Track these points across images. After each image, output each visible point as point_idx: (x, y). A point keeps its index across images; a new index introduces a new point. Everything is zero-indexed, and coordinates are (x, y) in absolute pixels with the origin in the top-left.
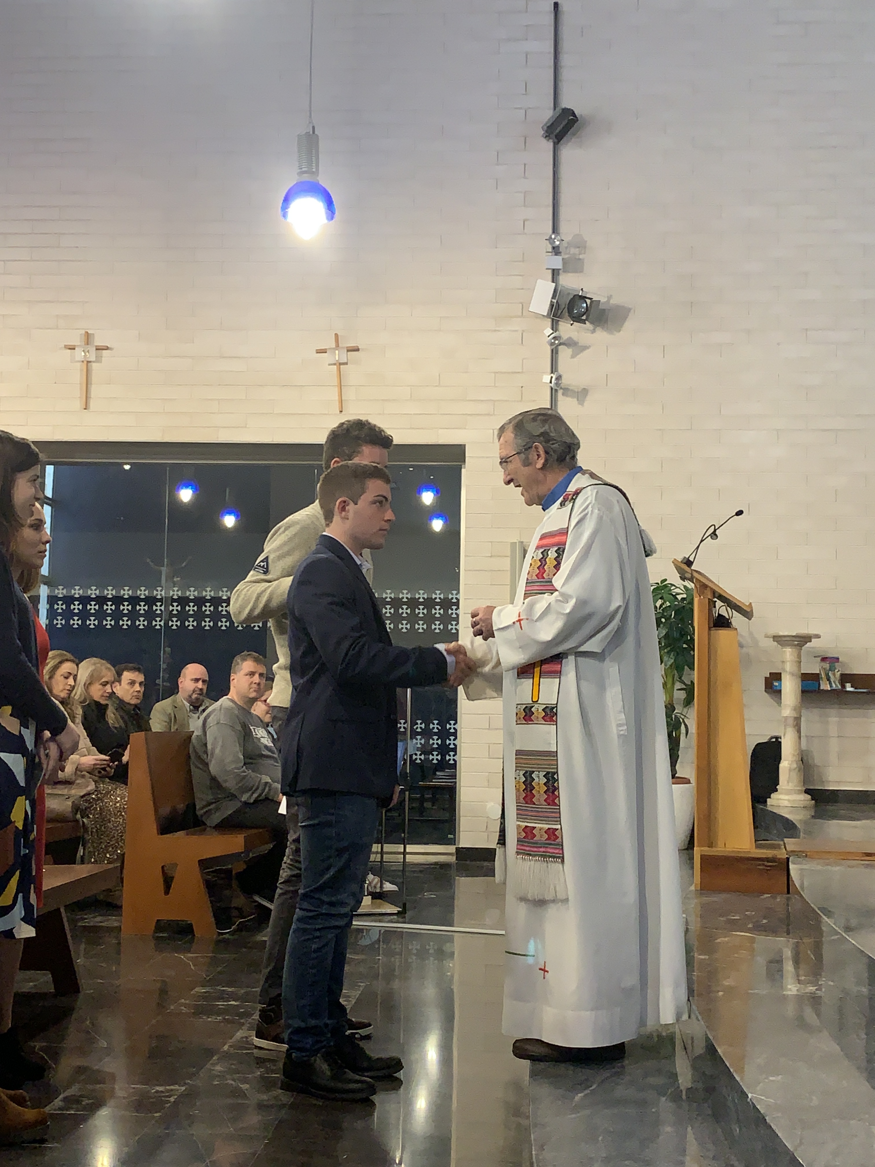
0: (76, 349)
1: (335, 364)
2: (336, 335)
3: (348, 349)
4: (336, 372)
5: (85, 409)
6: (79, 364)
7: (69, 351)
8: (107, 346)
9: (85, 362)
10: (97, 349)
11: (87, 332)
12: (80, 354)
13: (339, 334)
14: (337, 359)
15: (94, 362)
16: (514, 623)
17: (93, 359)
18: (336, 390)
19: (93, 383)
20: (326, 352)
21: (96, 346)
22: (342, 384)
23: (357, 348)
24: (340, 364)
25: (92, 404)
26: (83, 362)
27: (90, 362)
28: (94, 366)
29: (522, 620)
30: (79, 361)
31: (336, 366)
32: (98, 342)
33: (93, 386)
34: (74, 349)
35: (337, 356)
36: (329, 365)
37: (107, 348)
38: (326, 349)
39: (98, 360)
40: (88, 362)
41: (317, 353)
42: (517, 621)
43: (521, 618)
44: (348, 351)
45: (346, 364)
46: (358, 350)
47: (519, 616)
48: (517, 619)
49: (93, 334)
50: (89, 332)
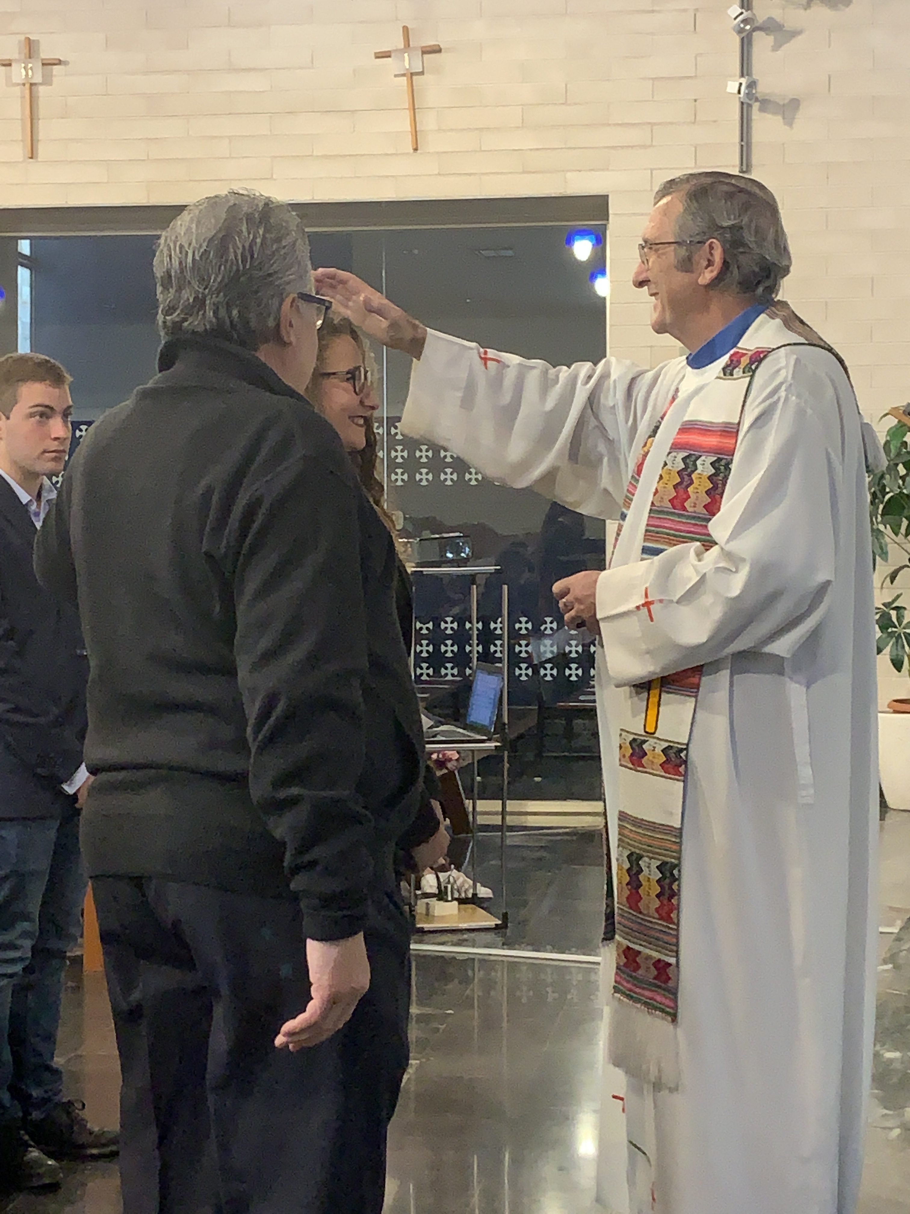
0: (13, 64)
1: (403, 75)
2: (406, 29)
3: (424, 49)
4: (406, 88)
5: (31, 158)
6: (18, 89)
7: (4, 68)
8: (60, 60)
9: (27, 86)
10: (43, 64)
11: (29, 38)
12: (19, 73)
13: (409, 27)
14: (408, 67)
15: (41, 84)
16: (638, 608)
17: (38, 79)
18: (407, 115)
19: (41, 117)
20: (390, 56)
21: (42, 60)
22: (416, 107)
23: (437, 48)
24: (412, 74)
25: (42, 150)
26: (24, 85)
27: (35, 84)
28: (42, 90)
29: (651, 603)
30: (18, 84)
31: (405, 78)
32: (46, 53)
33: (40, 122)
34: (10, 65)
35: (407, 62)
36: (396, 76)
37: (59, 62)
38: (390, 52)
39: (47, 81)
40: (31, 85)
41: (377, 57)
42: (643, 605)
43: (650, 599)
44: (424, 53)
45: (422, 73)
46: (439, 51)
47: (646, 596)
48: (643, 602)
49: (38, 41)
50: (31, 38)
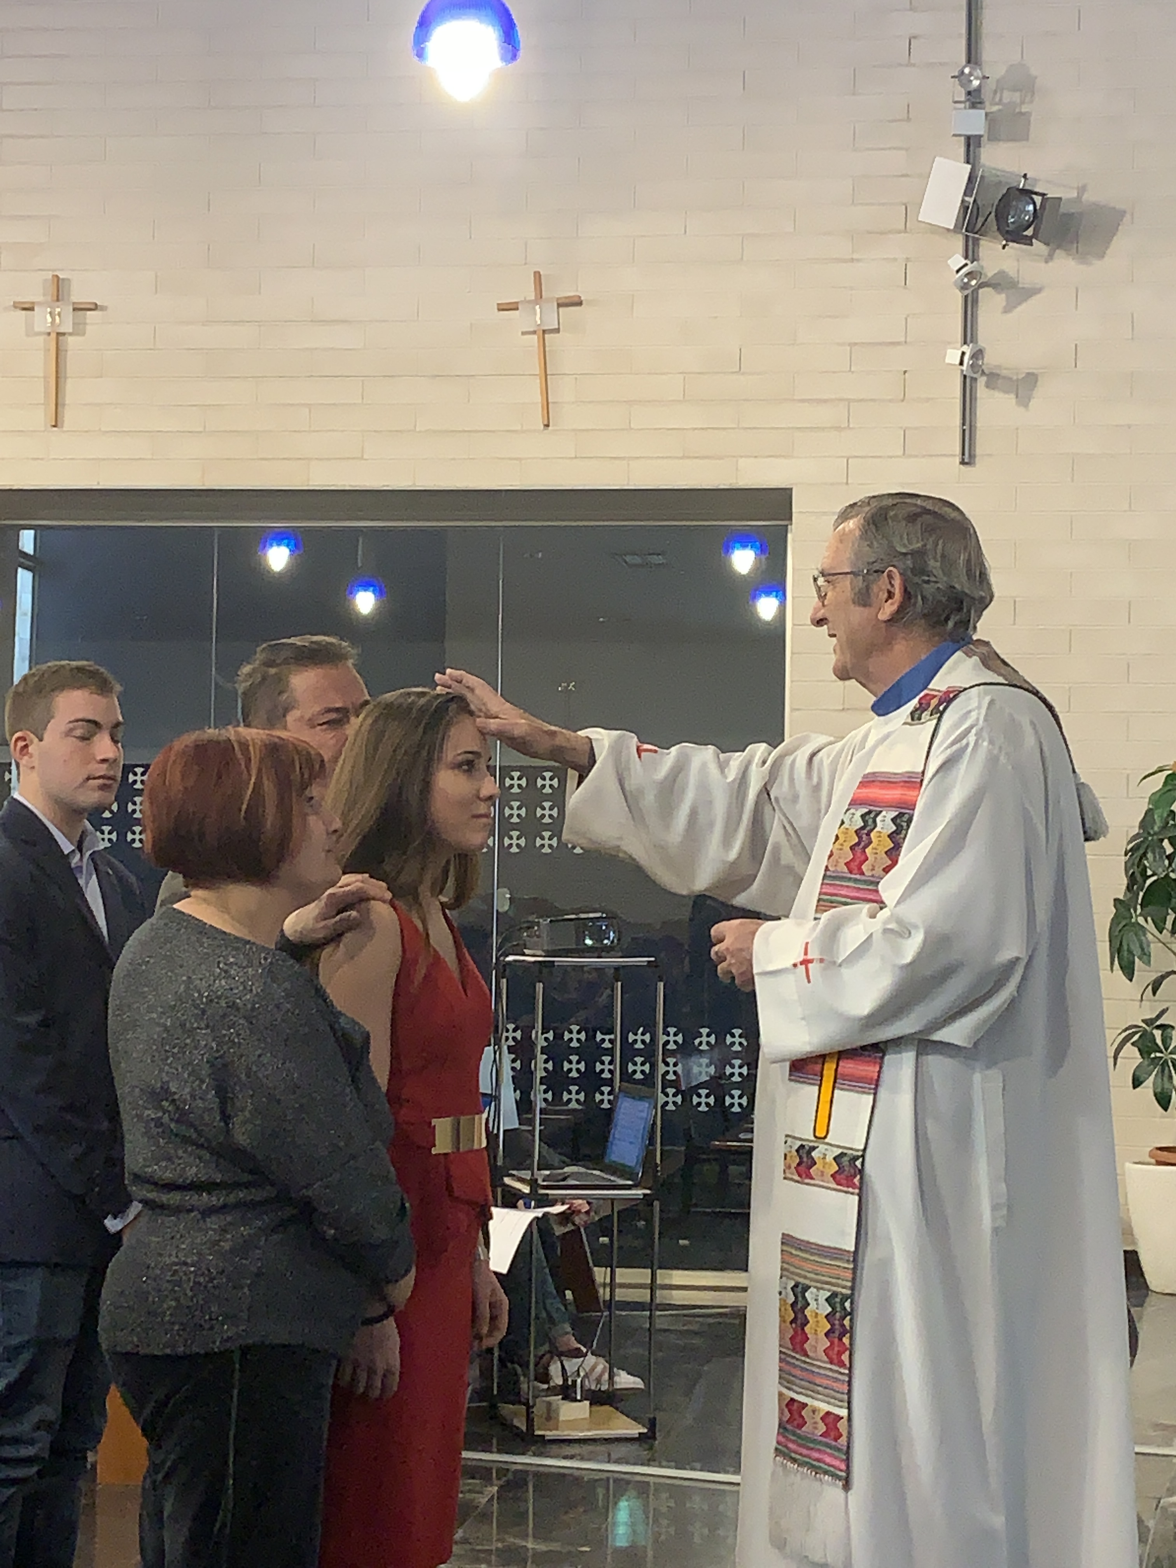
0: (36, 308)
1: (534, 332)
2: (538, 276)
3: (560, 301)
4: (536, 349)
5: (54, 426)
6: (42, 338)
7: (24, 312)
8: (96, 304)
9: (54, 335)
10: (74, 310)
11: (57, 276)
12: (42, 319)
13: (542, 273)
14: (539, 322)
15: (70, 334)
16: (795, 965)
17: (67, 328)
18: (536, 385)
19: (68, 375)
20: (517, 309)
21: (74, 303)
22: (548, 372)
23: (576, 300)
24: (544, 332)
25: (69, 416)
26: (49, 334)
27: (64, 334)
28: (71, 341)
29: (811, 961)
30: (44, 333)
31: (535, 337)
32: (78, 296)
33: (69, 381)
34: (31, 309)
35: (538, 317)
36: (523, 333)
37: (95, 307)
38: (517, 303)
39: (79, 330)
40: (59, 334)
41: (499, 310)
42: (801, 963)
43: (809, 957)
44: (559, 305)
45: (557, 331)
46: (580, 304)
47: (806, 953)
48: (801, 959)
49: (68, 280)
50: (61, 277)
